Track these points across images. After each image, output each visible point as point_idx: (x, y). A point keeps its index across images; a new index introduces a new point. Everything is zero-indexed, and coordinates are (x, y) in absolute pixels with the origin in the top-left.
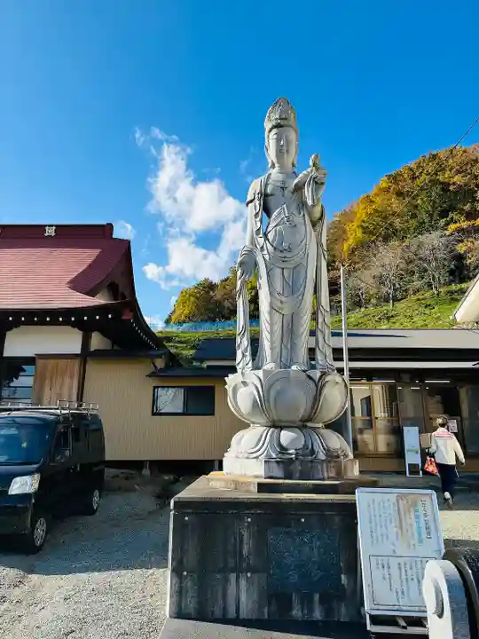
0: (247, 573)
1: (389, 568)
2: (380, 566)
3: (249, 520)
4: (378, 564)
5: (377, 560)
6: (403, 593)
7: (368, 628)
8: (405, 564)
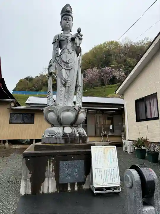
0: (52, 177)
1: (101, 172)
2: (98, 172)
3: (53, 159)
4: (98, 171)
5: (97, 170)
6: (105, 180)
7: (94, 192)
8: (106, 170)
